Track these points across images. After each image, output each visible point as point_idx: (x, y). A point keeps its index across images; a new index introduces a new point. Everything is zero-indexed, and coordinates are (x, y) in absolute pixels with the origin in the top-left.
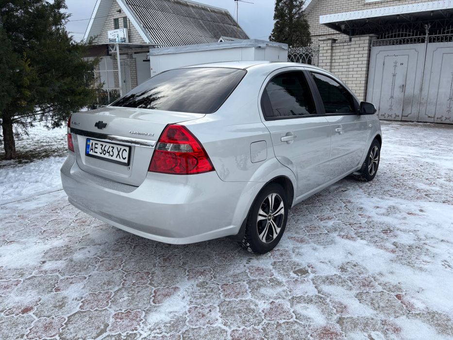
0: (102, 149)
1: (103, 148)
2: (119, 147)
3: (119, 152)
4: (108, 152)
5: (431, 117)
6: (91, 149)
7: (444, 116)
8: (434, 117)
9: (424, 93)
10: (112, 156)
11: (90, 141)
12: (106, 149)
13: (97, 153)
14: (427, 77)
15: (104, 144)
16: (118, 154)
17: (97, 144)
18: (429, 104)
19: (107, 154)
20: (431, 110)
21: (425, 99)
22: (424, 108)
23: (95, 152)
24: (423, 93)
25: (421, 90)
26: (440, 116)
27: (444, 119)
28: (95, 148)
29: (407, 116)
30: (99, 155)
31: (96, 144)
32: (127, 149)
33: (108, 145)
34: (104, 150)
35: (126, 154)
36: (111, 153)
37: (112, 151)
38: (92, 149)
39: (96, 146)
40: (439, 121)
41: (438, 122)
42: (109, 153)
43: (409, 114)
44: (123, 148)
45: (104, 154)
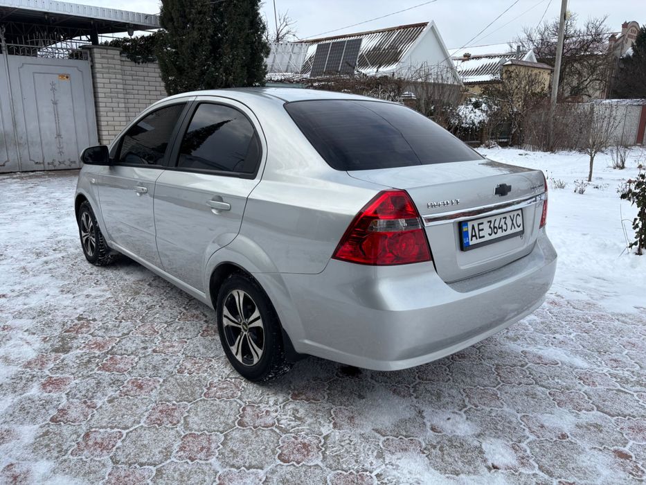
0: (490, 227)
1: (492, 226)
2: (512, 214)
3: (512, 221)
4: (499, 228)
5: (40, 163)
6: (472, 236)
7: (57, 160)
8: (43, 163)
9: (21, 128)
10: (505, 230)
11: (467, 225)
12: (497, 225)
13: (483, 237)
14: (19, 106)
15: (492, 219)
16: (513, 224)
17: (482, 223)
18: (32, 144)
19: (500, 231)
20: (36, 153)
21: (24, 137)
22: (26, 151)
23: (480, 238)
24: (19, 129)
25: (15, 124)
26: (51, 161)
27: (57, 163)
28: (479, 230)
29: (4, 165)
30: (487, 238)
31: (479, 224)
32: (520, 212)
33: (498, 218)
34: (495, 227)
35: (519, 220)
36: (504, 227)
37: (505, 223)
38: (475, 236)
39: (481, 227)
40: (51, 167)
41: (50, 169)
42: (502, 228)
43: (6, 162)
44: (516, 213)
45: (496, 233)
